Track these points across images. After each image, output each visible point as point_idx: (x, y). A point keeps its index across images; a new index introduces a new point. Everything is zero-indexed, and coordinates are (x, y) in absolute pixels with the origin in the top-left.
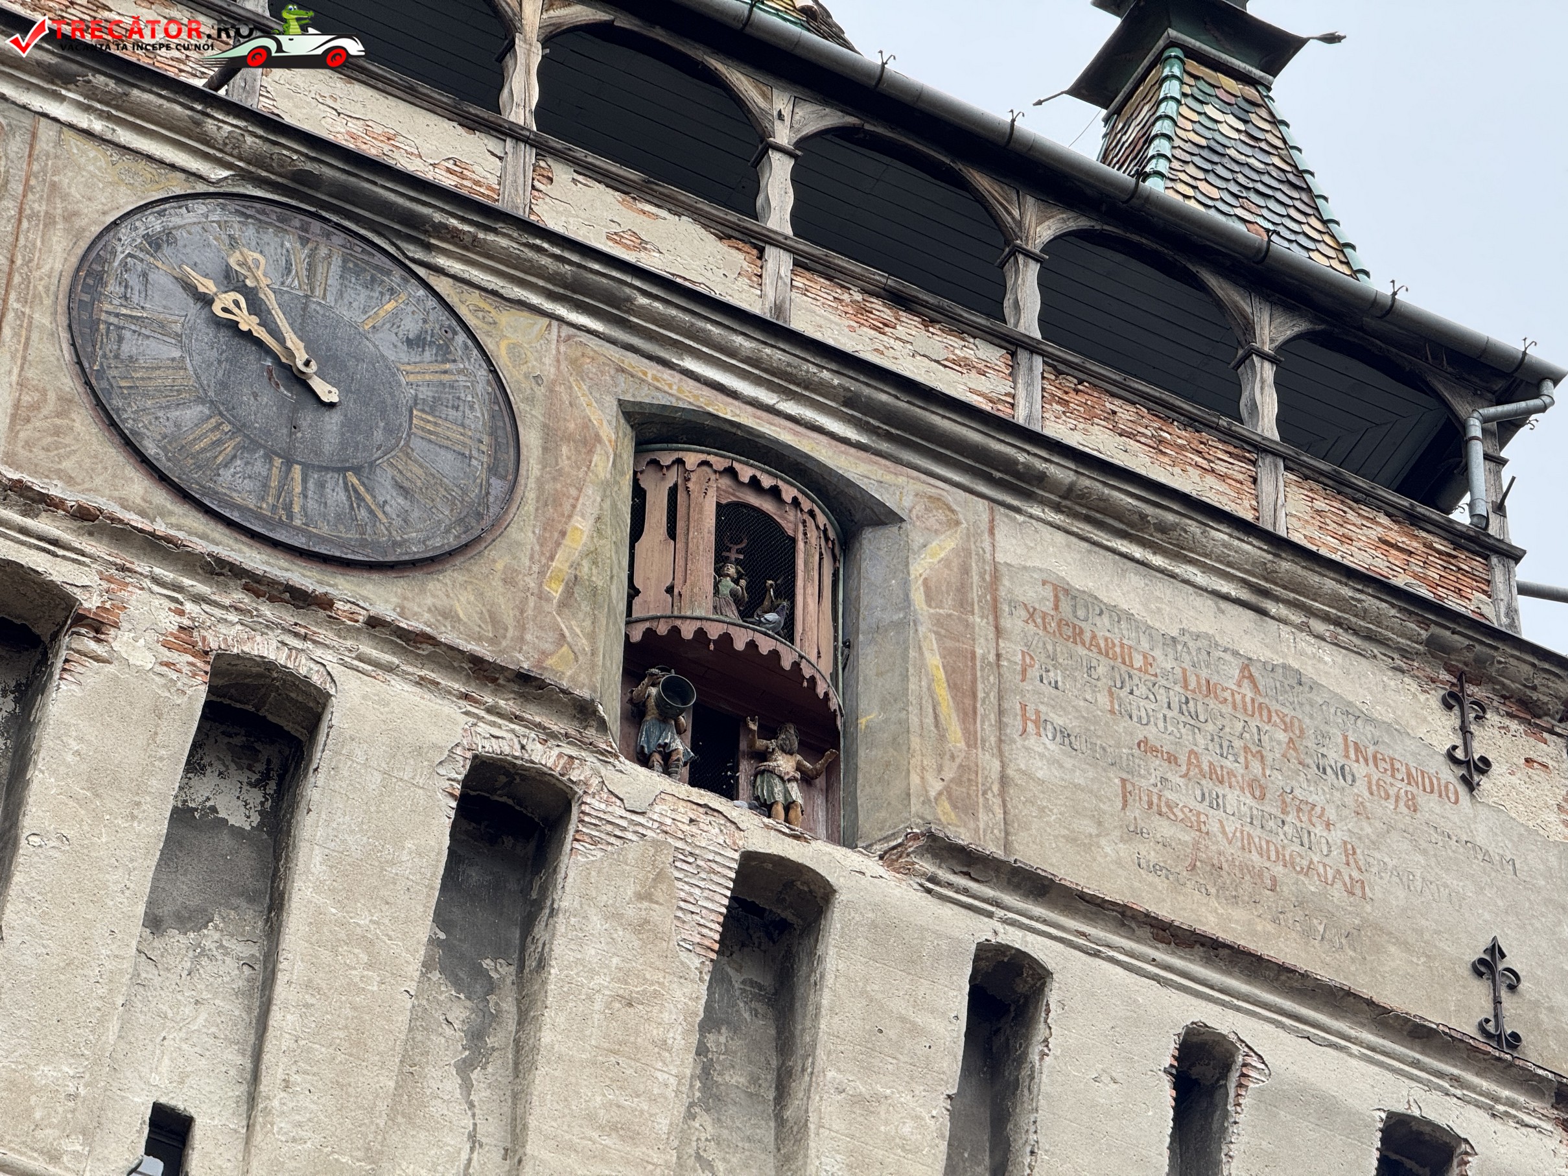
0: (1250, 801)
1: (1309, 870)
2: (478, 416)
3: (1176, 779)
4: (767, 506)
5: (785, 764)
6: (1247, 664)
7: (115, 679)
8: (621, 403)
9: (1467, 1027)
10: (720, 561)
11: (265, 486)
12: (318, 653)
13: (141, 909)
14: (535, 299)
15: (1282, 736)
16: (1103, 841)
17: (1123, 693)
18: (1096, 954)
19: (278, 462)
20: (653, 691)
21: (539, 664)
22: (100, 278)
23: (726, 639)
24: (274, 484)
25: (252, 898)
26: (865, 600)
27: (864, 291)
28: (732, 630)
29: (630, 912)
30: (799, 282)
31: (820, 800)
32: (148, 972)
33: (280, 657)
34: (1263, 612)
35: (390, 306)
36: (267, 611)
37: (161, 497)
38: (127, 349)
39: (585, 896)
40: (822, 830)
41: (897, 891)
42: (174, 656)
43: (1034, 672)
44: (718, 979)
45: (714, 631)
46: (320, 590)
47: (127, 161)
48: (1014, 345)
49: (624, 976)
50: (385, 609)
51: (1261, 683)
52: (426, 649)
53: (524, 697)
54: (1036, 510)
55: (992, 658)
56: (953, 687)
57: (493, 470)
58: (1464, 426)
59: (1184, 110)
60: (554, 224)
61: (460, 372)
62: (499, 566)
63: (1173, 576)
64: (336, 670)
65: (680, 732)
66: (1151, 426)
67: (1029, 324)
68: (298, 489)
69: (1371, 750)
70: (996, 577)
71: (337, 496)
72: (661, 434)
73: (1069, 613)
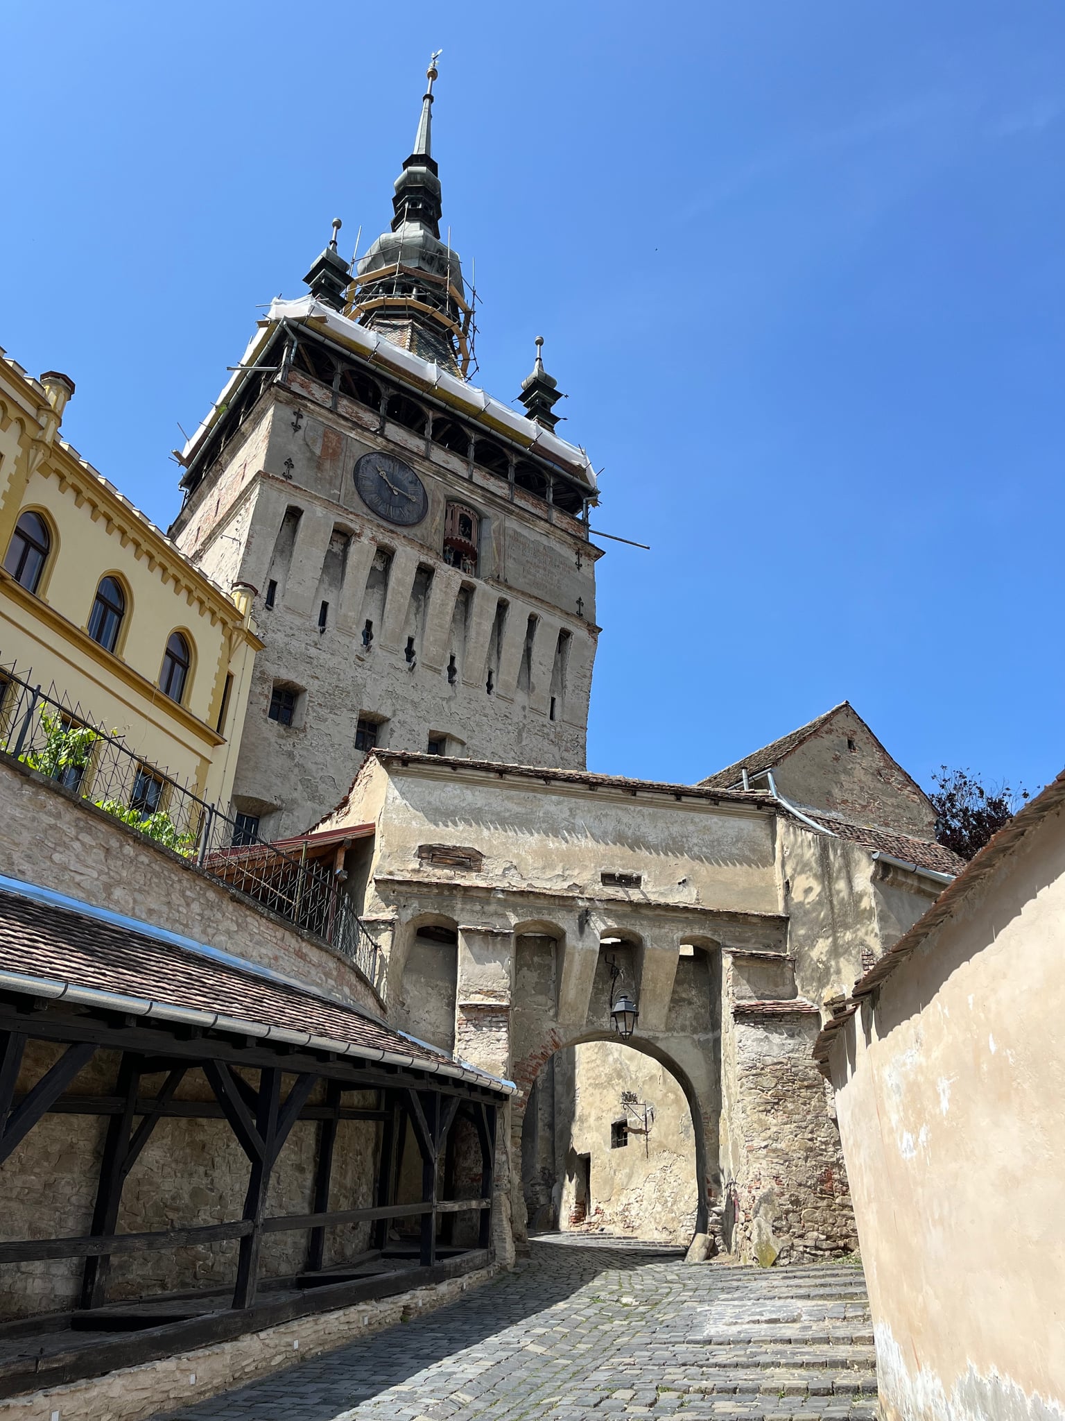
0: (543, 571)
1: (552, 584)
2: (421, 497)
3: (532, 567)
4: (466, 513)
5: (468, 561)
7: (361, 545)
8: (445, 495)
9: (575, 612)
11: (387, 510)
12: (395, 542)
13: (365, 586)
14: (432, 474)
15: (549, 560)
16: (521, 579)
17: (524, 551)
18: (517, 599)
19: (388, 505)
21: (430, 544)
22: (359, 468)
23: (460, 540)
25: (382, 584)
26: (483, 533)
27: (485, 473)
28: (462, 538)
29: (443, 589)
30: (474, 471)
31: (474, 569)
32: (366, 597)
33: (389, 542)
34: (548, 536)
35: (407, 475)
36: (387, 534)
38: (364, 482)
39: (437, 586)
40: (474, 576)
41: (486, 588)
42: (371, 542)
43: (510, 547)
44: (457, 601)
45: (458, 538)
46: (396, 530)
47: (363, 446)
48: (509, 484)
49: (442, 600)
50: (406, 534)
52: (413, 541)
53: (428, 551)
54: (512, 517)
55: (503, 544)
56: (497, 550)
57: (423, 507)
58: (582, 501)
60: (434, 459)
61: (418, 488)
62: (424, 526)
64: (398, 545)
66: (532, 501)
67: (512, 480)
68: (393, 511)
69: (563, 562)
70: (505, 529)
71: (398, 512)
72: (450, 500)
73: (516, 536)
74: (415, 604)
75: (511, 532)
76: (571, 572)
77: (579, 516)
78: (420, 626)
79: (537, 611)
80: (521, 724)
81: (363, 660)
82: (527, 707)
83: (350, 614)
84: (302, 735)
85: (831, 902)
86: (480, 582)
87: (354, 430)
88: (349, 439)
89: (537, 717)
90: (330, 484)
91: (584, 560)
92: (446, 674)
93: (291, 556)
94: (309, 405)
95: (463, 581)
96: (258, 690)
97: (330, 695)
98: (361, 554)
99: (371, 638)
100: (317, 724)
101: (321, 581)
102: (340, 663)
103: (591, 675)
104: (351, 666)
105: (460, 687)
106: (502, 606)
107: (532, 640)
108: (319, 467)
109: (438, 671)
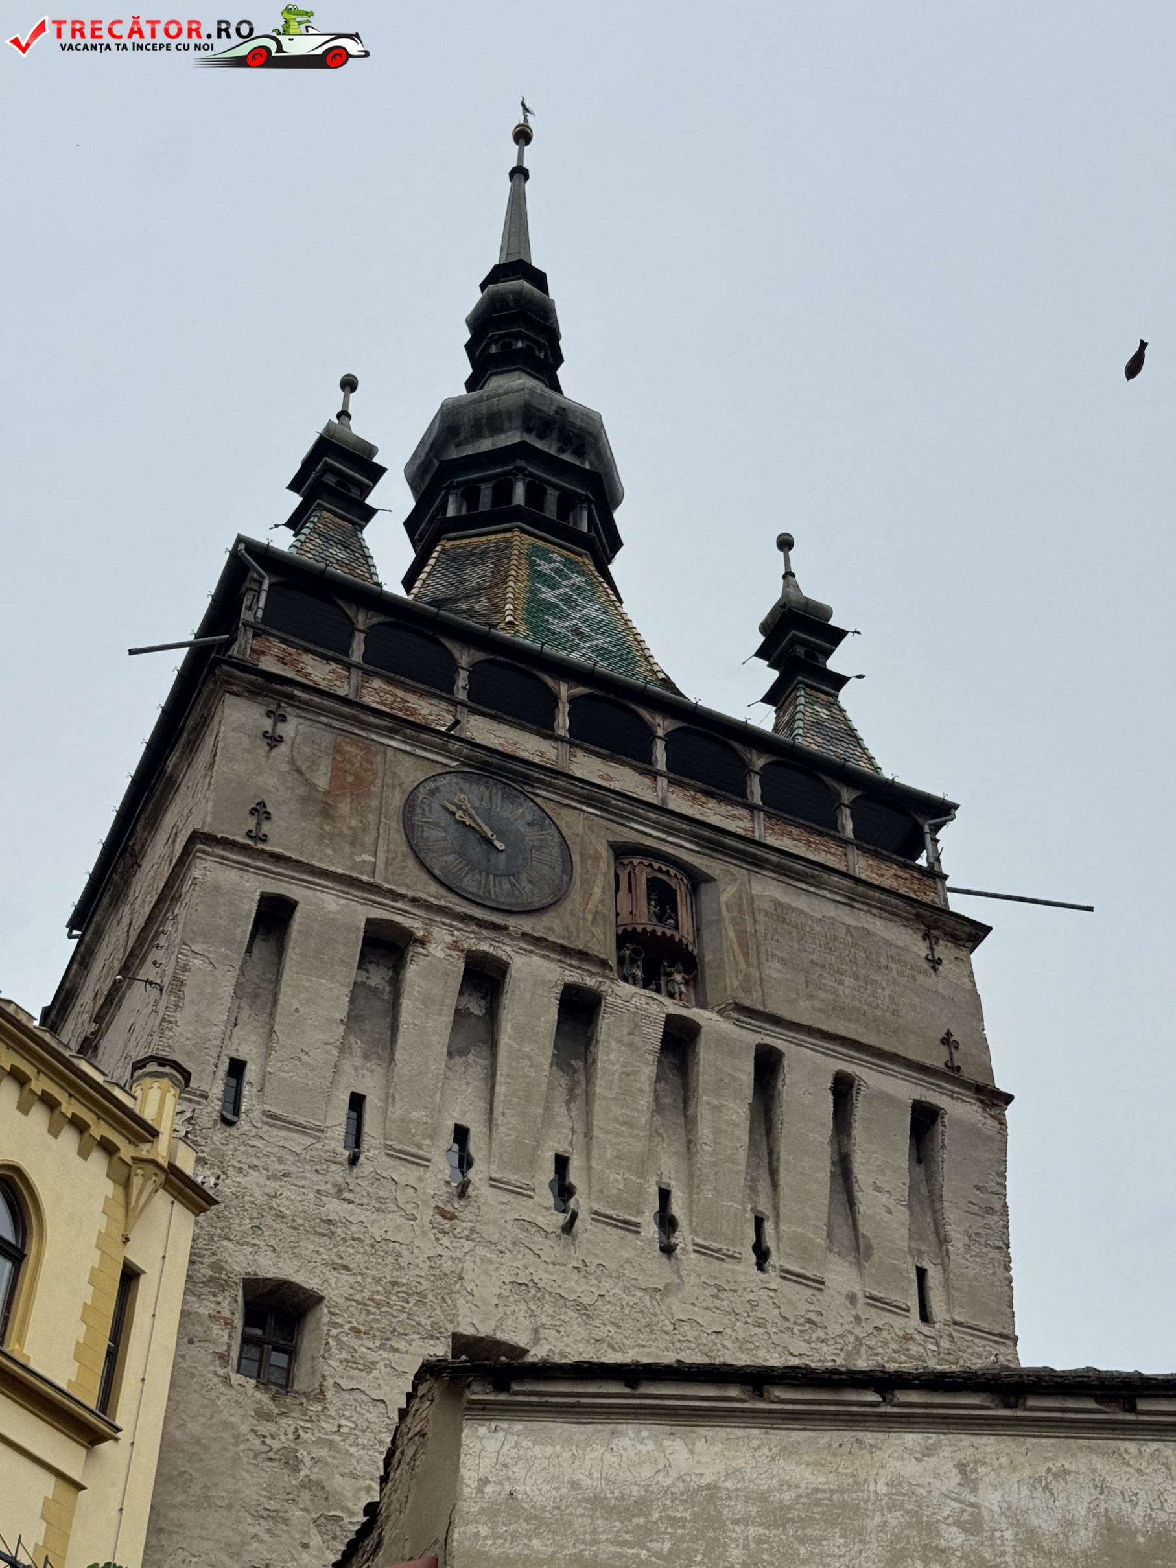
0: (853, 981)
1: (877, 1007)
2: (556, 851)
3: (825, 975)
4: (664, 877)
5: (678, 977)
6: (848, 927)
7: (430, 962)
8: (608, 842)
9: (940, 1065)
10: (649, 899)
11: (480, 884)
12: (505, 947)
13: (445, 1050)
14: (574, 804)
15: (863, 955)
16: (800, 1001)
17: (803, 942)
18: (800, 1045)
19: (484, 874)
20: (628, 952)
21: (586, 946)
22: (413, 807)
23: (654, 931)
24: (483, 882)
25: (484, 1042)
26: (703, 912)
27: (695, 791)
28: (656, 928)
29: (626, 1040)
30: (671, 789)
31: (692, 990)
32: (449, 1074)
33: (491, 950)
34: (853, 907)
35: (521, 810)
36: (484, 933)
37: (442, 891)
38: (426, 834)
39: (609, 1035)
40: (693, 1003)
41: (725, 1026)
42: (452, 952)
43: (769, 936)
44: (660, 1062)
45: (649, 929)
46: (503, 923)
47: (420, 761)
48: (752, 808)
49: (625, 1064)
50: (527, 928)
51: (854, 934)
52: (544, 944)
53: (581, 960)
54: (765, 873)
55: (753, 932)
56: (740, 944)
57: (563, 872)
58: (922, 828)
59: (807, 709)
60: (578, 774)
61: (548, 834)
62: (568, 909)
63: (818, 895)
64: (511, 954)
65: (638, 967)
66: (805, 836)
67: (757, 800)
68: (492, 884)
69: (897, 958)
70: (753, 900)
71: (507, 886)
72: (621, 852)
73: (780, 912)
74: (564, 1082)
75: (766, 905)
76: (921, 978)
77: (922, 861)
78: (580, 1127)
79: (850, 1068)
80: (851, 1339)
81: (452, 1217)
82: (860, 1295)
83: (415, 1115)
84: (317, 1407)
86: (706, 1014)
87: (396, 732)
88: (390, 752)
89: (889, 1318)
90: (353, 843)
91: (944, 950)
92: (651, 1230)
93: (275, 1002)
94: (297, 693)
95: (670, 1018)
96: (205, 1308)
97: (379, 1305)
98: (430, 981)
99: (470, 1165)
100: (351, 1378)
101: (345, 1047)
102: (398, 1229)
103: (1005, 1206)
104: (424, 1233)
105: (689, 1259)
106: (767, 1064)
107: (849, 1135)
108: (326, 812)
109: (633, 1229)
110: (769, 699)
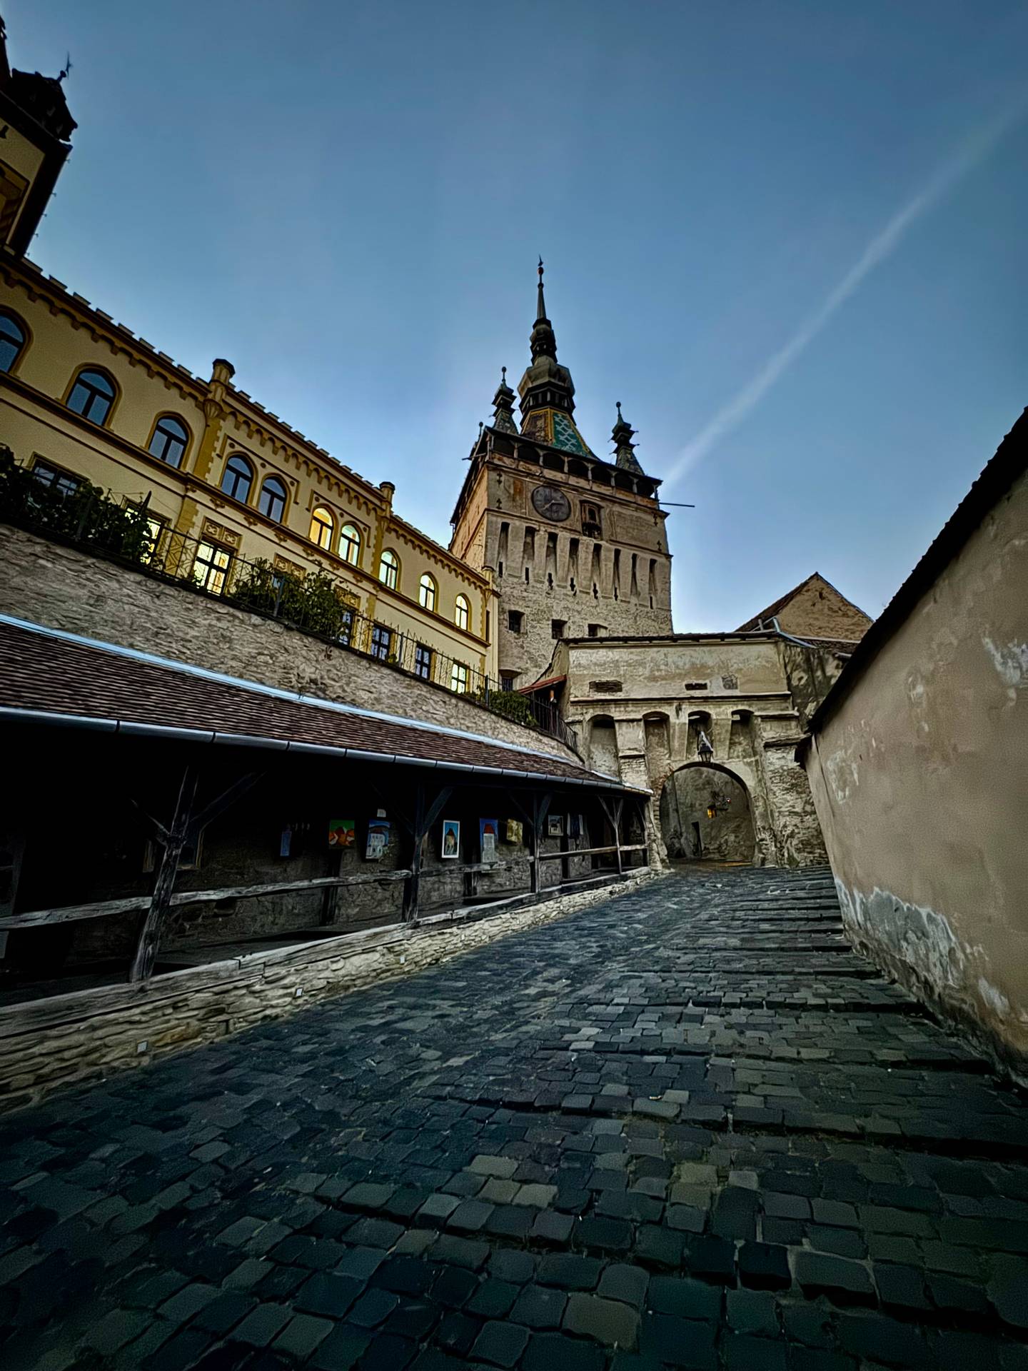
0: (637, 531)
1: (642, 536)
2: (567, 504)
3: (631, 529)
4: (592, 508)
7: (540, 536)
8: (579, 500)
9: (657, 549)
11: (550, 515)
12: (557, 530)
13: (545, 556)
14: (571, 491)
15: (639, 523)
16: (625, 537)
17: (625, 521)
18: (625, 548)
19: (552, 512)
21: (575, 528)
22: (533, 496)
23: (590, 522)
25: (553, 553)
26: (601, 516)
27: (598, 484)
30: (593, 484)
31: (599, 536)
32: (546, 562)
33: (554, 531)
34: (636, 511)
35: (558, 494)
36: (552, 527)
37: (542, 518)
38: (537, 503)
39: (581, 549)
40: (600, 540)
41: (607, 545)
43: (617, 521)
46: (556, 524)
47: (535, 484)
48: (612, 487)
49: (585, 556)
50: (562, 525)
52: (566, 529)
53: (574, 532)
54: (616, 504)
55: (612, 519)
56: (611, 524)
57: (569, 509)
58: (653, 487)
59: (625, 455)
60: (571, 483)
61: (565, 500)
62: (571, 519)
63: (629, 509)
64: (558, 532)
66: (625, 494)
67: (614, 485)
68: (554, 515)
69: (647, 523)
70: (613, 512)
71: (556, 515)
72: (582, 502)
73: (620, 514)
74: (572, 561)
75: (616, 513)
76: (652, 528)
77: (653, 496)
78: (576, 571)
79: (636, 552)
80: (635, 613)
81: (549, 594)
82: (638, 604)
83: (540, 572)
84: (526, 636)
85: (814, 683)
86: (604, 542)
87: (528, 477)
88: (527, 482)
89: (644, 608)
90: (521, 507)
91: (658, 520)
92: (592, 594)
93: (507, 548)
95: (595, 544)
96: (502, 617)
97: (536, 614)
98: (541, 540)
99: (552, 582)
100: (532, 630)
101: (523, 558)
102: (539, 597)
103: (670, 582)
104: (544, 598)
105: (601, 599)
106: (617, 553)
107: (636, 568)
108: (514, 500)
109: (588, 593)
110: (615, 452)
